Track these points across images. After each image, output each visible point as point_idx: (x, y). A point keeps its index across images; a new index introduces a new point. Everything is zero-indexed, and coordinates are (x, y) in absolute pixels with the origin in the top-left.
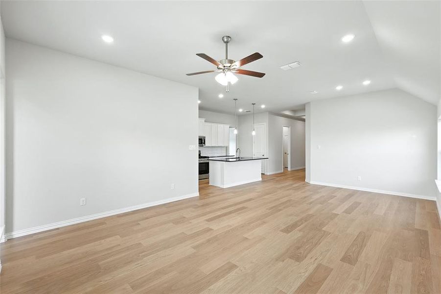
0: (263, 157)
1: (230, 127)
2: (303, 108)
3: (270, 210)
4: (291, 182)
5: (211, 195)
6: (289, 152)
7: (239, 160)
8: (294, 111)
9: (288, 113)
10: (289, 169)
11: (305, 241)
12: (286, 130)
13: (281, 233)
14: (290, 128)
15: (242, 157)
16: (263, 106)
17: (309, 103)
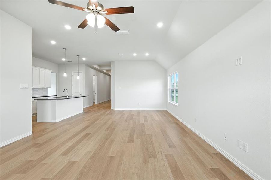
0: (81, 96)
1: (51, 73)
2: (109, 64)
3: (108, 130)
4: (104, 111)
5: (47, 131)
6: (96, 92)
7: (67, 98)
8: (100, 66)
9: (96, 67)
10: (96, 103)
11: (145, 143)
12: (94, 78)
13: (129, 143)
14: (96, 77)
15: (69, 96)
16: (84, 59)
17: (114, 61)
